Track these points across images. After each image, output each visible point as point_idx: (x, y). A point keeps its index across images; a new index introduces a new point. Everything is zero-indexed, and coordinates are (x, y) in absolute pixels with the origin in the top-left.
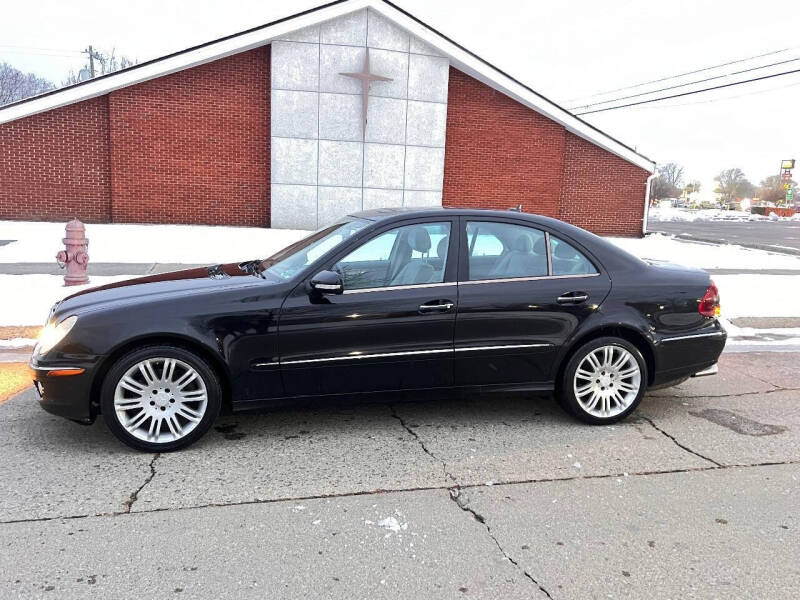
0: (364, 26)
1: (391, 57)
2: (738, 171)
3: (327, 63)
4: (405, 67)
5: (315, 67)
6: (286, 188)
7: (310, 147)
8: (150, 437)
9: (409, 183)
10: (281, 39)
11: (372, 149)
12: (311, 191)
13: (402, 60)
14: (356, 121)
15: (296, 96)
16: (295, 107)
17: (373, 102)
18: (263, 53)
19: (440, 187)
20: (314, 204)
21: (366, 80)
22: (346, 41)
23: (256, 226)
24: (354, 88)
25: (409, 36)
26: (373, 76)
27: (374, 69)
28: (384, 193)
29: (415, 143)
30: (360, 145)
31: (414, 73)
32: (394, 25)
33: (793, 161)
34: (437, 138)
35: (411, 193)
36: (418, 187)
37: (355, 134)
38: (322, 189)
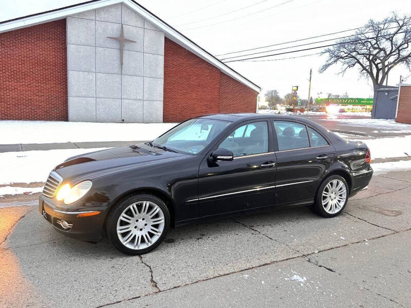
0: (120, 13)
1: (135, 30)
2: (275, 91)
3: (100, 31)
4: (142, 35)
5: (93, 32)
6: (77, 99)
7: (91, 76)
8: (135, 247)
9: (146, 96)
10: (72, 16)
11: (125, 78)
12: (93, 100)
13: (141, 31)
14: (117, 63)
15: (82, 49)
16: (82, 54)
17: (126, 53)
18: (61, 24)
19: (162, 99)
20: (94, 108)
21: (122, 41)
22: (110, 20)
23: (61, 120)
24: (115, 45)
25: (144, 19)
26: (126, 39)
27: (126, 36)
28: (133, 102)
29: (148, 76)
30: (120, 76)
31: (147, 39)
32: (136, 13)
33: (297, 87)
34: (159, 73)
35: (147, 102)
36: (151, 99)
37: (117, 70)
38: (98, 100)
